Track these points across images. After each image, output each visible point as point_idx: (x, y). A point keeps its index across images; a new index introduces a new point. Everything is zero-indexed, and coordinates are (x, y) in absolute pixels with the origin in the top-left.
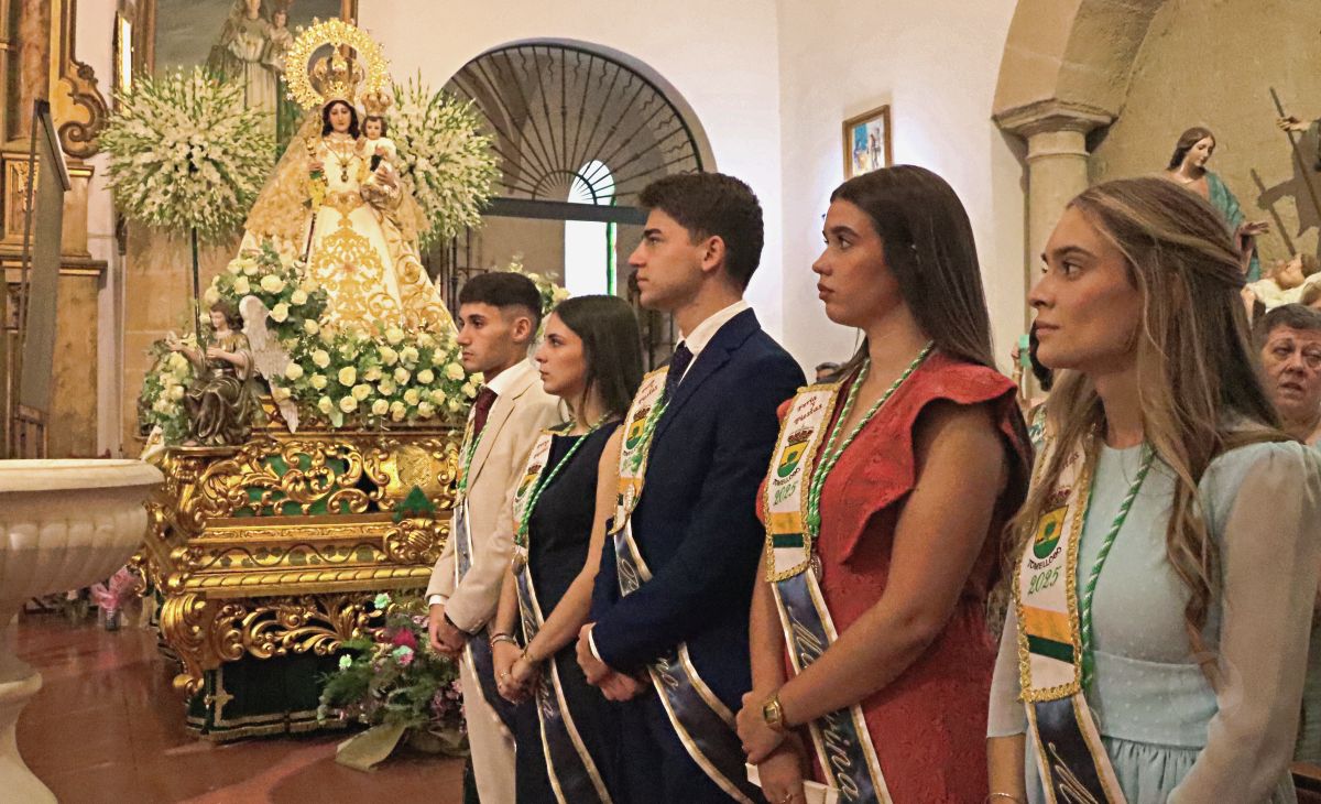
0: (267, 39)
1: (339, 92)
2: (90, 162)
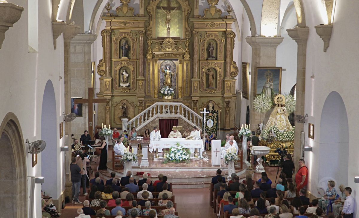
0: (270, 84)
2: (235, 78)
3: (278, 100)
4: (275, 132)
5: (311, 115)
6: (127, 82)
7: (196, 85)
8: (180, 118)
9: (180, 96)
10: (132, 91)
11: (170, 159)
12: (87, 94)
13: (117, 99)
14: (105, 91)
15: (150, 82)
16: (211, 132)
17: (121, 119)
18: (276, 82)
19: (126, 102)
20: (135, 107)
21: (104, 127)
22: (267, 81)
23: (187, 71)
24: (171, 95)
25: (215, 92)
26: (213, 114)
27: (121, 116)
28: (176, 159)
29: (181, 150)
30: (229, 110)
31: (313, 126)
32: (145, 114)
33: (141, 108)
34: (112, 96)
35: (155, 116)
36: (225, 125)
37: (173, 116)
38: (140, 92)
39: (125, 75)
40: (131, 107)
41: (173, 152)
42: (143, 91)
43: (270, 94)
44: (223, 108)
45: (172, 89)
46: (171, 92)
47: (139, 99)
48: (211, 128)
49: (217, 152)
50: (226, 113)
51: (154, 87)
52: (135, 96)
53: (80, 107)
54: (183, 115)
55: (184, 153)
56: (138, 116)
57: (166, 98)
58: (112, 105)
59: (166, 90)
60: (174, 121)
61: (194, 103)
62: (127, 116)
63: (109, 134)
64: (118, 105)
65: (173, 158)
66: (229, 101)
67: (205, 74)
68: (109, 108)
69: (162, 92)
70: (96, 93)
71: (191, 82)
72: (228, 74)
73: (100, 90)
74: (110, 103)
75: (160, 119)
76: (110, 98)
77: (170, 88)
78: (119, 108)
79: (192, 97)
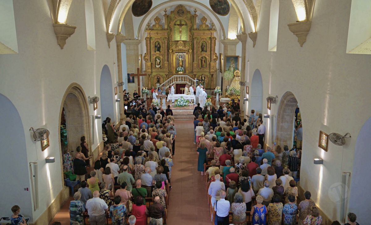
0: (233, 65)
1: (237, 75)
2: (216, 62)
3: (236, 73)
4: (234, 90)
5: (248, 81)
6: (159, 65)
7: (195, 66)
8: (187, 83)
9: (187, 72)
10: (162, 69)
12: (137, 71)
13: (154, 74)
14: (148, 69)
15: (171, 65)
17: (156, 84)
18: (236, 64)
19: (159, 75)
20: (163, 78)
21: (144, 89)
22: (231, 63)
23: (190, 58)
24: (182, 71)
26: (202, 81)
28: (181, 105)
29: (183, 100)
30: (213, 79)
31: (248, 87)
32: (168, 81)
33: (166, 78)
34: (152, 72)
35: (174, 83)
37: (183, 82)
38: (166, 70)
39: (158, 61)
40: (162, 78)
41: (179, 101)
42: (168, 69)
43: (233, 70)
44: (210, 78)
45: (182, 68)
47: (166, 73)
49: (201, 101)
50: (212, 81)
51: (173, 67)
52: (164, 72)
53: (133, 78)
55: (185, 102)
56: (165, 83)
57: (180, 73)
58: (152, 77)
61: (194, 75)
62: (160, 83)
63: (146, 92)
64: (155, 77)
65: (179, 104)
66: (213, 74)
67: (200, 60)
68: (150, 78)
69: (178, 70)
70: (143, 71)
71: (193, 64)
72: (212, 59)
73: (146, 69)
74: (151, 76)
75: (176, 84)
76: (150, 73)
79: (193, 72)
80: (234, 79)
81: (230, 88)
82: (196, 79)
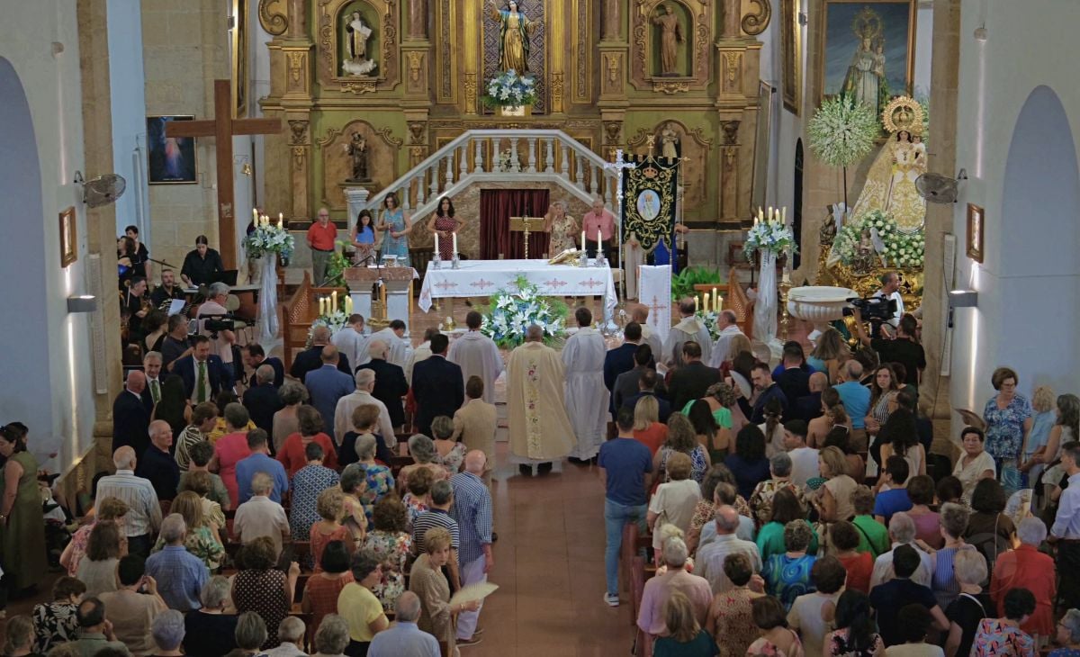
0: (873, 60)
1: (904, 128)
2: (759, 38)
3: (897, 117)
4: (882, 233)
5: (976, 173)
6: (366, 56)
7: (614, 62)
8: (554, 184)
9: (557, 107)
10: (386, 88)
11: (492, 333)
12: (212, 104)
13: (332, 119)
14: (288, 90)
15: (447, 56)
16: (652, 236)
17: (345, 191)
18: (896, 52)
19: (365, 130)
20: (396, 147)
21: (259, 222)
22: (864, 48)
23: (581, 13)
24: (525, 101)
25: (686, 89)
26: (660, 170)
27: (347, 181)
28: (514, 333)
29: (530, 301)
30: (736, 155)
31: (982, 212)
32: (430, 171)
33: (417, 150)
34: (316, 108)
35: (466, 179)
36: (722, 208)
37: (530, 177)
38: (413, 93)
39: (359, 32)
40: (384, 149)
41: (501, 308)
42: (424, 90)
43: (874, 96)
44: (713, 147)
45: (525, 81)
46: (523, 92)
47: (410, 117)
48: (652, 221)
49: (655, 308)
50: (727, 167)
51: (462, 73)
52: (398, 106)
53: (187, 148)
54: (567, 174)
55: (542, 312)
56: (405, 179)
57: (507, 112)
58: (315, 141)
59: (508, 84)
60: (535, 195)
61: (609, 130)
62: (370, 181)
63: (276, 245)
64: (336, 141)
65: (504, 330)
66: (736, 123)
67: (647, 25)
68: (302, 152)
69: (493, 91)
70: (258, 99)
71: (597, 52)
72: (731, 21)
73: (273, 89)
74: (307, 134)
75: (483, 191)
76: (305, 117)
77: (522, 78)
78: (341, 152)
79: (600, 108)
80: (884, 156)
81: (857, 220)
82: (619, 153)
